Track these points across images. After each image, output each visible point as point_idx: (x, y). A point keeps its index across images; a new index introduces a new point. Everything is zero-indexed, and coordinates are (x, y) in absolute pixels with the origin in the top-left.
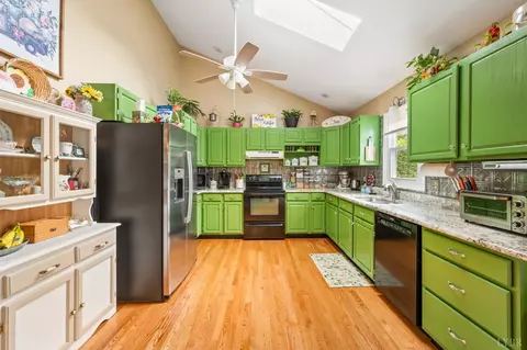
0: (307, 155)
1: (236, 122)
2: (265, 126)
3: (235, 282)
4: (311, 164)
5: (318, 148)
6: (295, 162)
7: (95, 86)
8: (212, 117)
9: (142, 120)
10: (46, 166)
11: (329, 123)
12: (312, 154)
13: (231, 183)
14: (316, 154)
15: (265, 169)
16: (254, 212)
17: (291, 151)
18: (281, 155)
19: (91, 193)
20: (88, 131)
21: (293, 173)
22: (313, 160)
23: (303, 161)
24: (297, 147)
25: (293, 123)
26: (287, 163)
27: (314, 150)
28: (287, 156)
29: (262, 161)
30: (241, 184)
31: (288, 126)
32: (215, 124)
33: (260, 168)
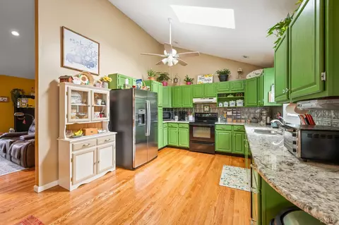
0: (235, 99)
1: (188, 81)
2: (205, 82)
3: (168, 170)
4: (238, 105)
5: (243, 94)
6: (226, 104)
7: (109, 76)
8: (175, 80)
9: (127, 88)
10: (89, 108)
11: (251, 75)
12: (238, 99)
13: (186, 118)
14: (243, 99)
15: (207, 109)
16: (195, 135)
17: (222, 97)
18: (215, 100)
19: (107, 119)
20: (106, 95)
21: (225, 112)
22: (239, 103)
23: (232, 104)
24: (227, 94)
25: (224, 78)
26: (221, 105)
27: (240, 95)
28: (219, 100)
29: (205, 104)
30: (191, 118)
31: (221, 81)
32: (178, 84)
33: (204, 109)
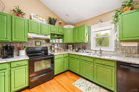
5: (63, 36)
6: (54, 41)
11: (66, 27)
14: (62, 38)
15: (39, 44)
17: (52, 36)
21: (53, 46)
22: (61, 41)
23: (57, 41)
25: (53, 23)
26: (51, 41)
29: (37, 39)
33: (36, 43)
